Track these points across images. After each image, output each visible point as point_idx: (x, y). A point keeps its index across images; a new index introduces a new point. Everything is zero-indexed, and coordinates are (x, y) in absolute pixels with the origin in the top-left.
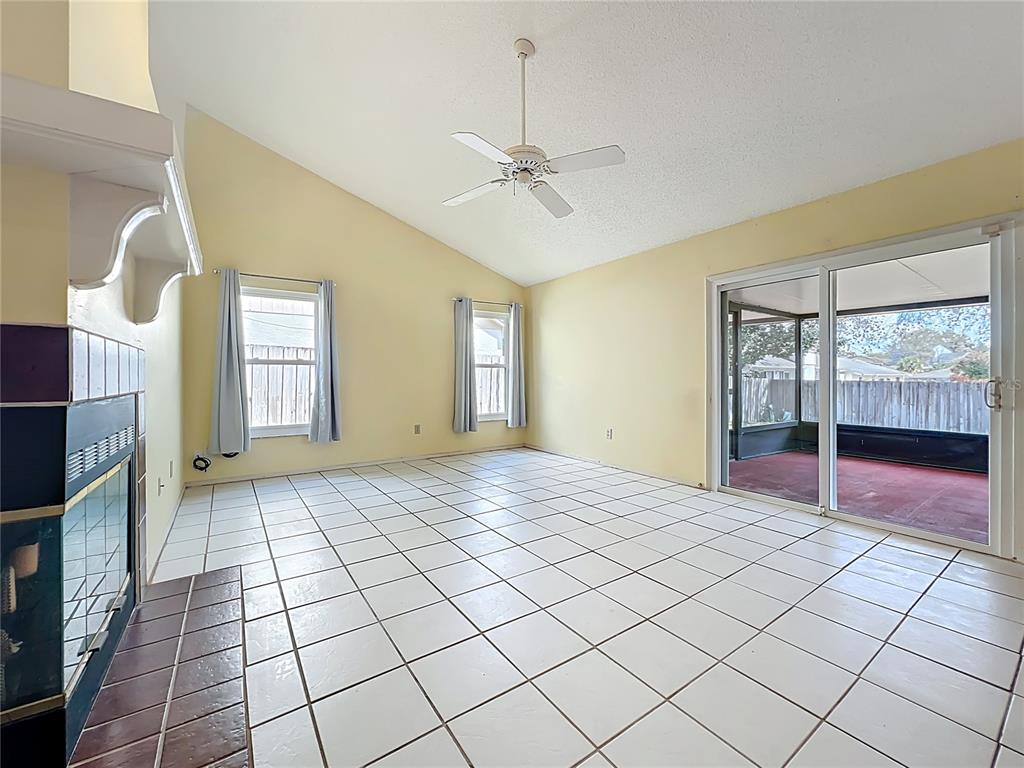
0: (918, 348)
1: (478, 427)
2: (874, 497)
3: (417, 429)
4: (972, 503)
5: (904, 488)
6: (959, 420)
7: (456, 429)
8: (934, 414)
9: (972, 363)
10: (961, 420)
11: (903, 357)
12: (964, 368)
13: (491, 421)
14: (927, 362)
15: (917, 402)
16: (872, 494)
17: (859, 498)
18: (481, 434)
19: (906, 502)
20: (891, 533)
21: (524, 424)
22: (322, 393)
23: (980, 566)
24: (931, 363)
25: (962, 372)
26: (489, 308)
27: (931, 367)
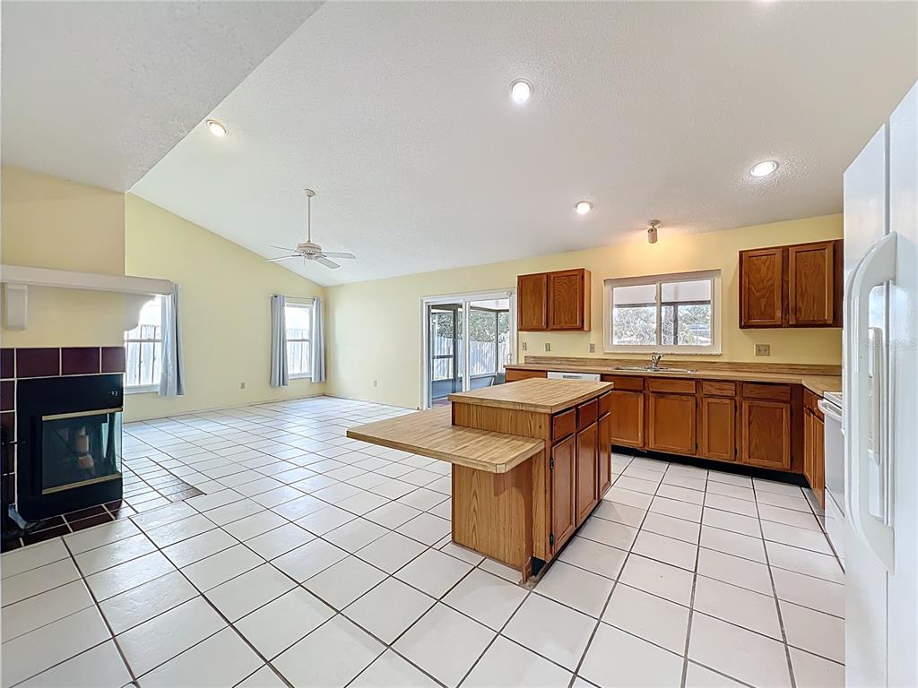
1: (289, 382)
3: (243, 386)
7: (273, 383)
13: (299, 378)
18: (291, 388)
21: (323, 379)
22: (170, 362)
26: (298, 301)
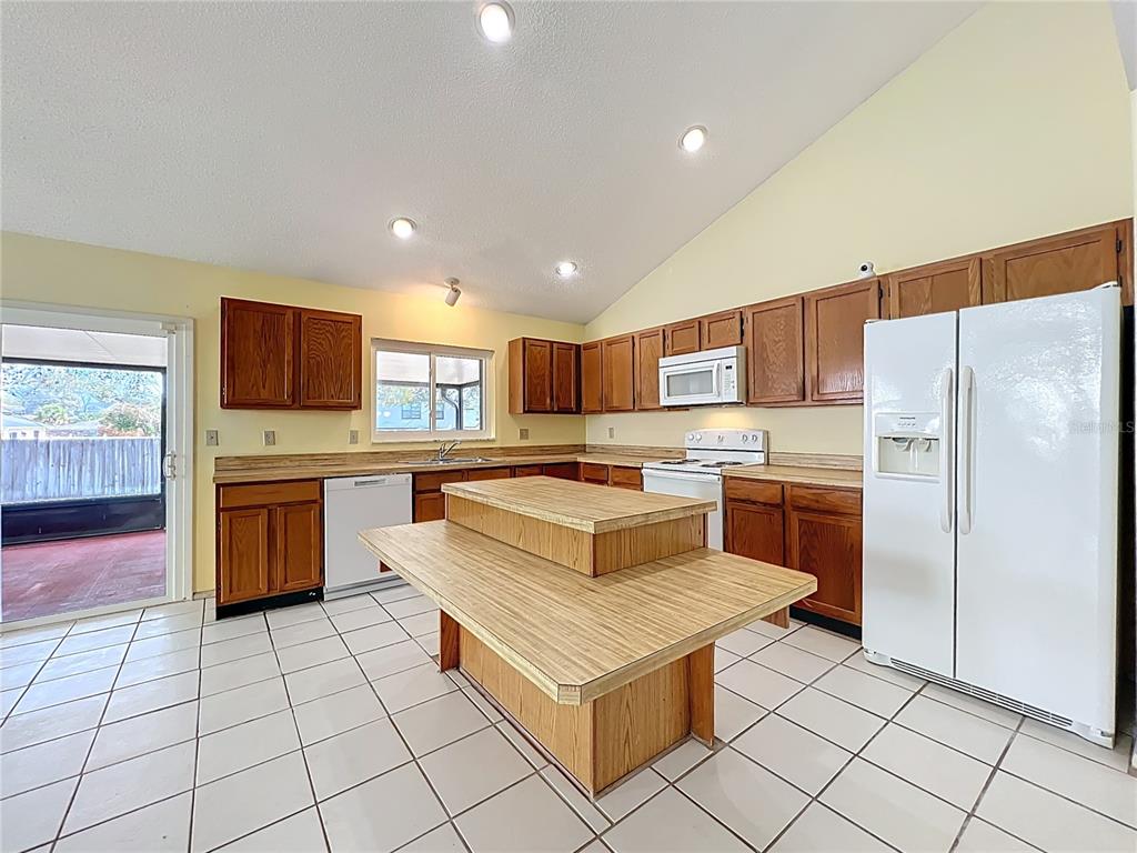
0: (61, 395)
2: (42, 589)
4: (143, 561)
5: (75, 567)
6: (114, 478)
8: (88, 474)
9: (121, 415)
10: (116, 477)
11: (41, 405)
12: (113, 421)
14: (72, 412)
15: (69, 463)
16: (38, 585)
17: (22, 596)
19: (79, 584)
20: (75, 621)
23: (161, 616)
24: (77, 413)
25: (111, 425)
27: (77, 417)
